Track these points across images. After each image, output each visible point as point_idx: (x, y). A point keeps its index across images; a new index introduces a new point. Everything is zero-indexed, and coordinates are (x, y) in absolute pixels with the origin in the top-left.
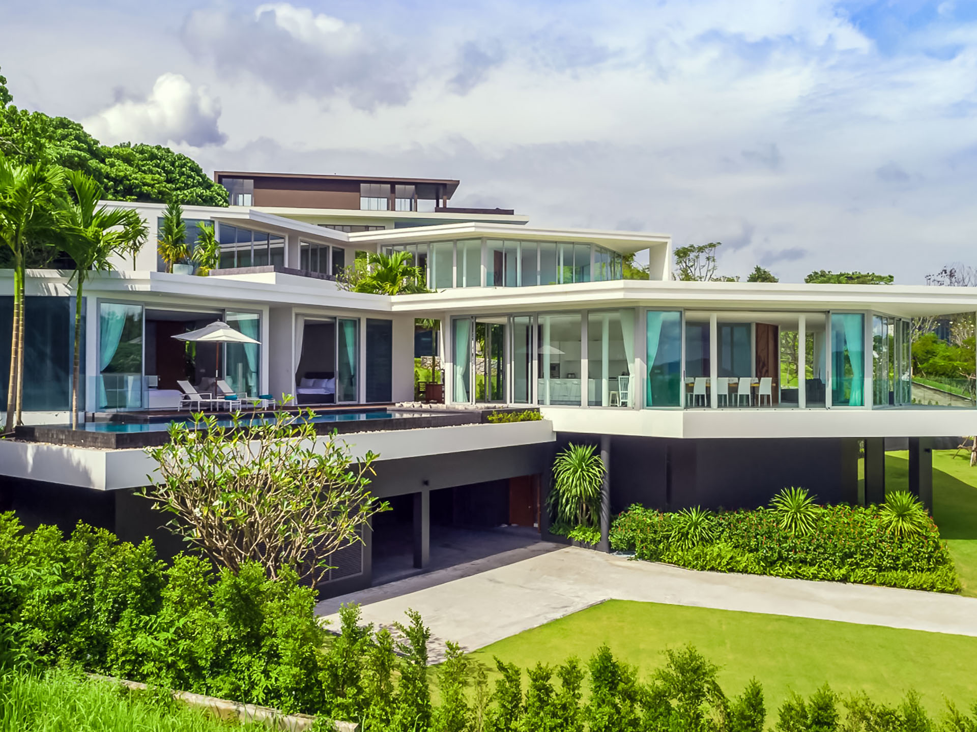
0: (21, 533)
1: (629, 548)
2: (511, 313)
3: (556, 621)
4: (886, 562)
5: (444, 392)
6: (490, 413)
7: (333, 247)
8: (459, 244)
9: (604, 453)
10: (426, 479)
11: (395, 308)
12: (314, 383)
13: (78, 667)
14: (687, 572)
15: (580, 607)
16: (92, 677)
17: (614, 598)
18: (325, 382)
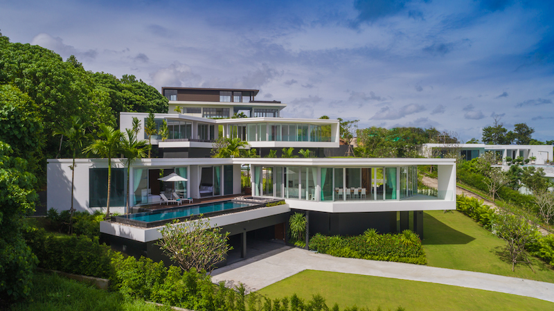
0: (123, 259)
1: (315, 249)
3: (287, 278)
4: (402, 254)
5: (251, 191)
6: (267, 203)
8: (258, 124)
9: (307, 216)
10: (245, 229)
11: (234, 163)
12: (205, 188)
13: (143, 299)
14: (335, 258)
15: (296, 273)
16: (147, 302)
17: (308, 268)
18: (209, 188)
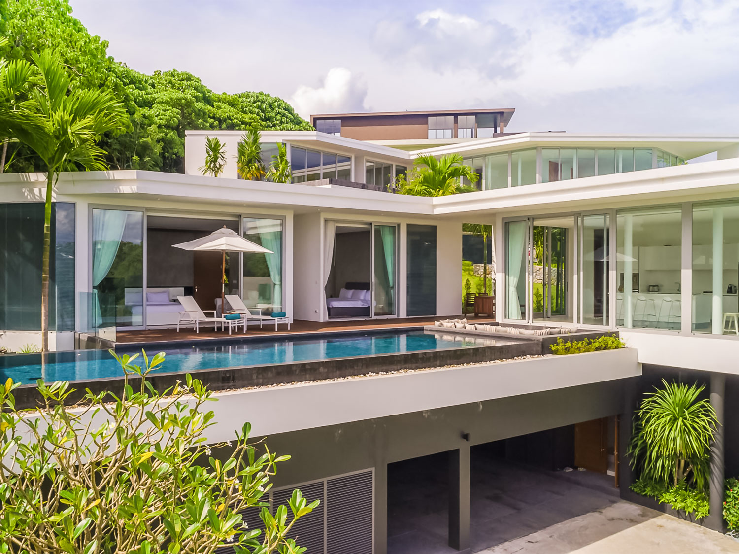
2: (579, 213)
5: (494, 304)
6: (554, 341)
7: (396, 165)
8: (514, 155)
9: (716, 398)
10: (466, 432)
11: (438, 211)
12: (353, 294)
18: (363, 294)
